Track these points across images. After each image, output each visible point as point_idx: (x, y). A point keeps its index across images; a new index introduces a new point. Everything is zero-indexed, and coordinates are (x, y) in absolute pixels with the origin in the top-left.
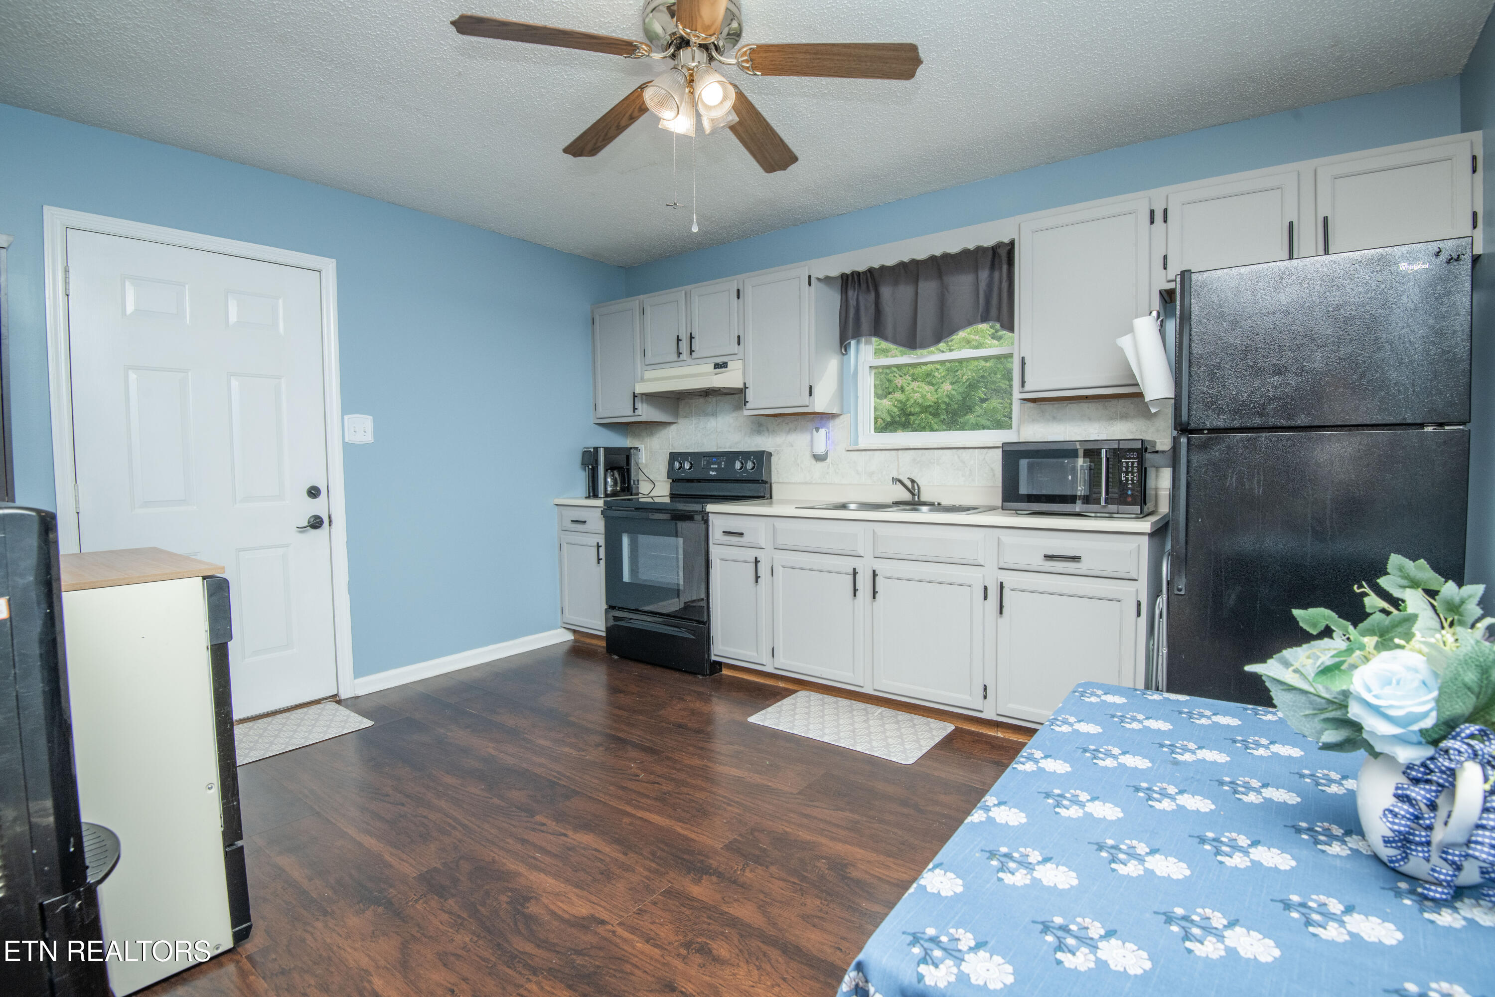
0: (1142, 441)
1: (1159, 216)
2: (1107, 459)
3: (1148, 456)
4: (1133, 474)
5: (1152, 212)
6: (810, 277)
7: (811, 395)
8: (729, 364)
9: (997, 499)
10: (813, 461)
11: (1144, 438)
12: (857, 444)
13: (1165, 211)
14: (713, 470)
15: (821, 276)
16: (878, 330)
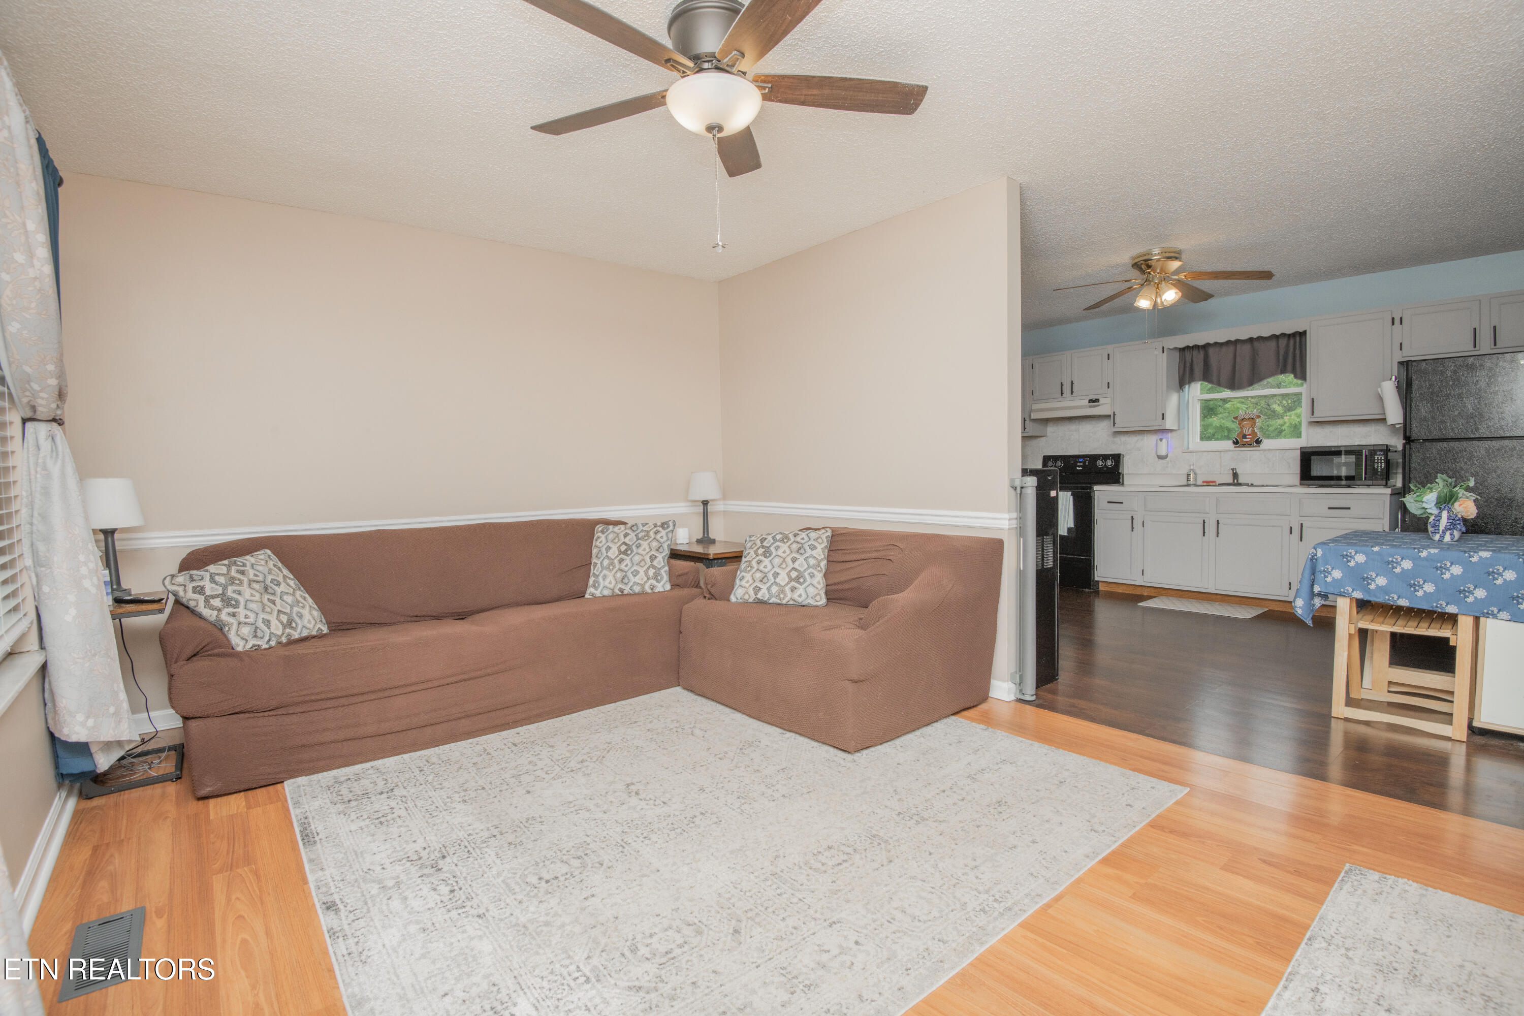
0: (1387, 445)
1: (1397, 321)
2: (1366, 456)
3: (1389, 453)
4: (1381, 463)
5: (1393, 319)
6: (1163, 348)
7: (1163, 419)
8: (1101, 401)
9: (1296, 479)
10: (1157, 459)
11: (1388, 444)
12: (1188, 448)
13: (1401, 318)
14: (1079, 466)
15: (1171, 347)
16: (1206, 376)
